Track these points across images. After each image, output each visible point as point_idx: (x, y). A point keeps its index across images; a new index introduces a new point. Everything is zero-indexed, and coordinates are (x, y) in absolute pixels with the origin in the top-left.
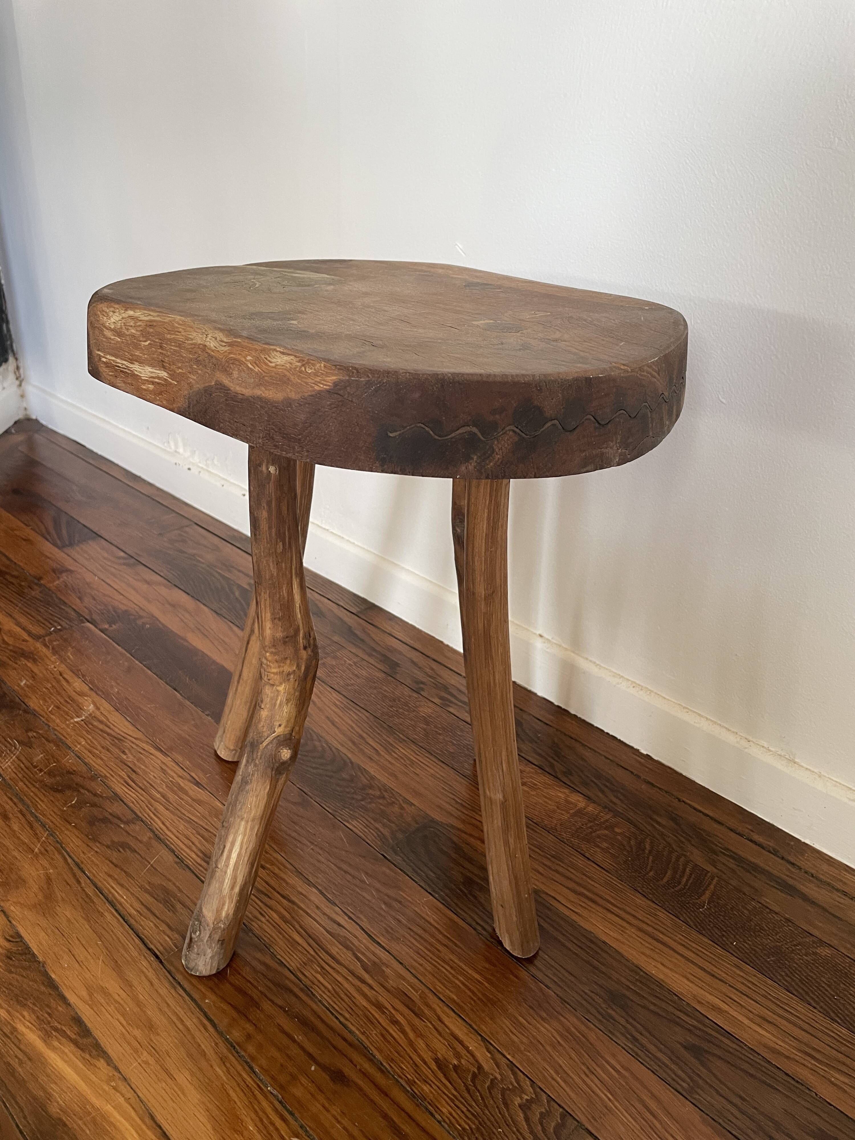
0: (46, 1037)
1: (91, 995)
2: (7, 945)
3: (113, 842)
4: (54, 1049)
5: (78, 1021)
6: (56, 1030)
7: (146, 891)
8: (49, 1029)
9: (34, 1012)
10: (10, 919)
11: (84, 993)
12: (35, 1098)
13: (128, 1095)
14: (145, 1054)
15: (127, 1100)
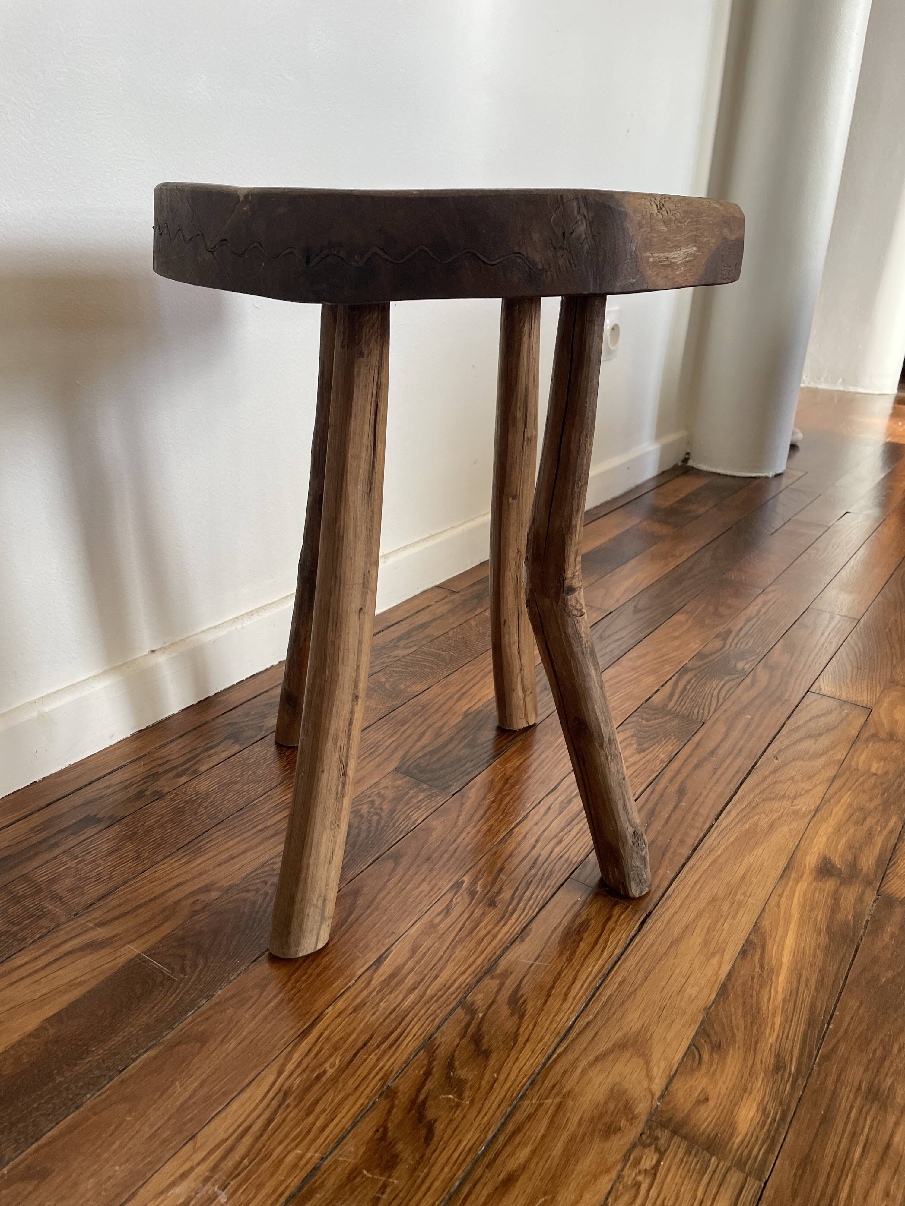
0: (773, 972)
1: (713, 954)
2: (706, 1057)
3: (512, 1014)
4: (780, 961)
5: (744, 953)
6: (762, 967)
7: (573, 953)
8: (765, 973)
9: (758, 993)
10: (672, 1073)
11: (715, 961)
12: (826, 955)
13: (777, 897)
14: (737, 898)
15: (781, 896)
